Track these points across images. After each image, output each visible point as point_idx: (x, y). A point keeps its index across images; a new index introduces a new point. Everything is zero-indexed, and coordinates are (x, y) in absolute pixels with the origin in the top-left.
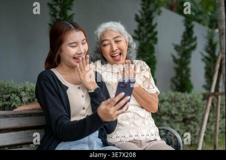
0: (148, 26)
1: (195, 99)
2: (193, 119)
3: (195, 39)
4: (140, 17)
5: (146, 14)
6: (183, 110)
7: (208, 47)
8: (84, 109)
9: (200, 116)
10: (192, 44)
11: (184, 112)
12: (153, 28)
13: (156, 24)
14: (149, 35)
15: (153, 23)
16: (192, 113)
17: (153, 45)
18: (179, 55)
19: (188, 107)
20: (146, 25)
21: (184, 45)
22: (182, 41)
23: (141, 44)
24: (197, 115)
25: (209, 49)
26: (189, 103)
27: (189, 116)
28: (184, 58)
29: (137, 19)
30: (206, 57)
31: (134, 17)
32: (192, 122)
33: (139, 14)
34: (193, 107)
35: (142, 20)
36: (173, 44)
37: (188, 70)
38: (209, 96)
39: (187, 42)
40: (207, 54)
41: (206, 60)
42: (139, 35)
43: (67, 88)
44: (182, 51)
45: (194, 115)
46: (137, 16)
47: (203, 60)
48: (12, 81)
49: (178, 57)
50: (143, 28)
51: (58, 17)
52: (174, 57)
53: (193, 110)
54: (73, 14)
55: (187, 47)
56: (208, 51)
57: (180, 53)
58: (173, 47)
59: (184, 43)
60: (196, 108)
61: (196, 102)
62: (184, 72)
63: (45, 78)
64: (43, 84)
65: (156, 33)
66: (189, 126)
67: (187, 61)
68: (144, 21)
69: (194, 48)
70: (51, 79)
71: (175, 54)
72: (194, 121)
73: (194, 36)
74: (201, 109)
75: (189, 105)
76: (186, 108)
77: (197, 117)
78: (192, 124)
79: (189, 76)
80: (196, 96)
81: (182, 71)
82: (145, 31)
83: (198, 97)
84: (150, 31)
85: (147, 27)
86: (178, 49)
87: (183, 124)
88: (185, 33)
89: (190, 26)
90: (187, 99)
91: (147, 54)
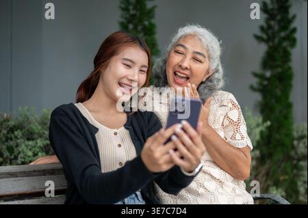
0: (282, 20)
4: (270, 6)
12: (290, 22)
13: (294, 17)
14: (283, 34)
17: (289, 49)
20: (279, 17)
23: (270, 47)
33: (268, 2)
35: (272, 9)
42: (267, 34)
43: (97, 130)
46: (264, 4)
50: (272, 23)
51: (132, 12)
54: (155, 7)
63: (62, 113)
64: (58, 121)
65: (294, 30)
68: (276, 12)
70: (71, 114)
82: (276, 28)
84: (284, 28)
85: (279, 22)
91: (279, 63)
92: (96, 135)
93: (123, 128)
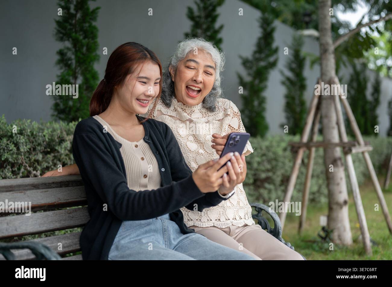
0: (208, 29)
1: (273, 149)
2: (268, 180)
3: (276, 50)
4: (196, 13)
5: (205, 8)
6: (255, 165)
7: (292, 62)
8: (145, 176)
9: (278, 176)
10: (272, 59)
11: (257, 170)
15: (217, 25)
16: (268, 171)
18: (249, 74)
19: (263, 161)
20: (205, 26)
21: (258, 60)
22: (255, 52)
24: (274, 173)
25: (294, 66)
26: (264, 155)
27: (263, 176)
28: (257, 82)
29: (191, 16)
30: (288, 79)
31: (185, 11)
32: (267, 185)
33: (195, 8)
34: (269, 161)
35: (199, 17)
36: (241, 57)
37: (262, 101)
38: (299, 148)
39: (263, 55)
40: (289, 74)
41: (288, 83)
43: (121, 145)
44: (254, 69)
45: (270, 174)
46: (190, 10)
47: (283, 83)
48: (3, 117)
49: (248, 79)
50: (199, 31)
52: (241, 78)
53: (269, 167)
55: (262, 64)
56: (292, 70)
57: (252, 72)
58: (239, 61)
59: (257, 55)
60: (274, 163)
61: (275, 153)
62: (256, 103)
65: (220, 41)
66: (262, 191)
67: (262, 85)
68: (203, 20)
69: (273, 65)
71: (244, 73)
72: (269, 183)
73: (274, 45)
74: (280, 164)
75: (264, 158)
76: (259, 163)
77: (275, 177)
78: (265, 188)
79: (264, 109)
80: (275, 144)
81: (252, 101)
83: (278, 146)
84: (211, 37)
85: (205, 31)
86: (248, 65)
87: (252, 187)
88: (260, 39)
89: (269, 29)
90: (261, 149)
92: (121, 150)
93: (142, 141)
